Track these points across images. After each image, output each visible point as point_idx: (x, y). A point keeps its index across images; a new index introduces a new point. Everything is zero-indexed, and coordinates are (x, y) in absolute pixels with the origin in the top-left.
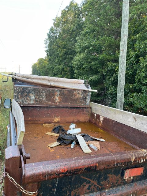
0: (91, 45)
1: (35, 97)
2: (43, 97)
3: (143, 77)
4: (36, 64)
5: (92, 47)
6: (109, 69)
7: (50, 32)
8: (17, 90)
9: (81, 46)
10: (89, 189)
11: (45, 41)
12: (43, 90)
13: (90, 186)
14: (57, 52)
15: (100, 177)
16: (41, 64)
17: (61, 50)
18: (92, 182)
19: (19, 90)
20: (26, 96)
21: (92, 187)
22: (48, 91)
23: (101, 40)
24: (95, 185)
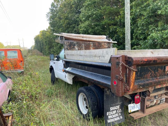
0: (94, 14)
1: (78, 48)
2: (83, 48)
3: (140, 33)
4: (38, 36)
5: (94, 16)
6: (111, 31)
7: (52, 7)
8: (67, 44)
9: (85, 15)
10: (151, 75)
11: (47, 15)
12: (82, 43)
13: (151, 74)
14: (60, 24)
15: (155, 70)
16: (44, 35)
17: (64, 21)
18: (152, 72)
19: (68, 44)
20: (73, 48)
21: (152, 75)
22: (86, 44)
23: (102, 9)
24: (153, 74)
